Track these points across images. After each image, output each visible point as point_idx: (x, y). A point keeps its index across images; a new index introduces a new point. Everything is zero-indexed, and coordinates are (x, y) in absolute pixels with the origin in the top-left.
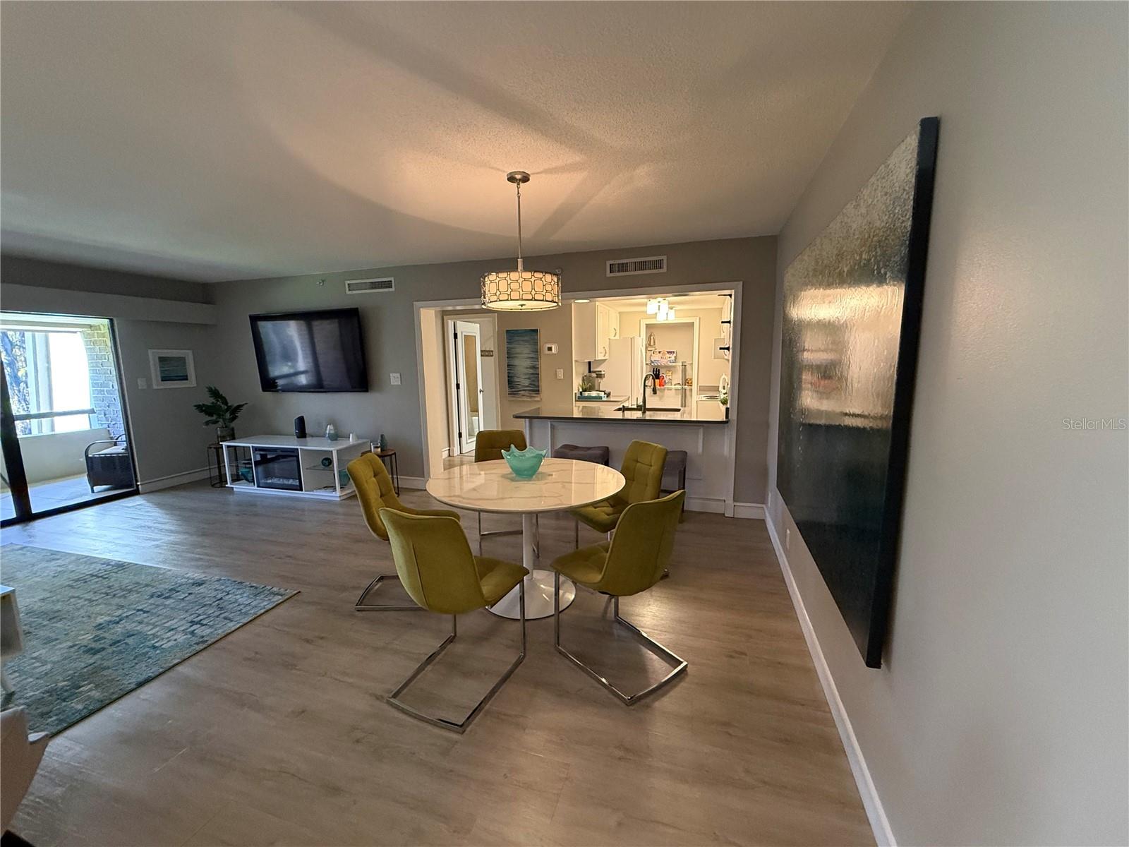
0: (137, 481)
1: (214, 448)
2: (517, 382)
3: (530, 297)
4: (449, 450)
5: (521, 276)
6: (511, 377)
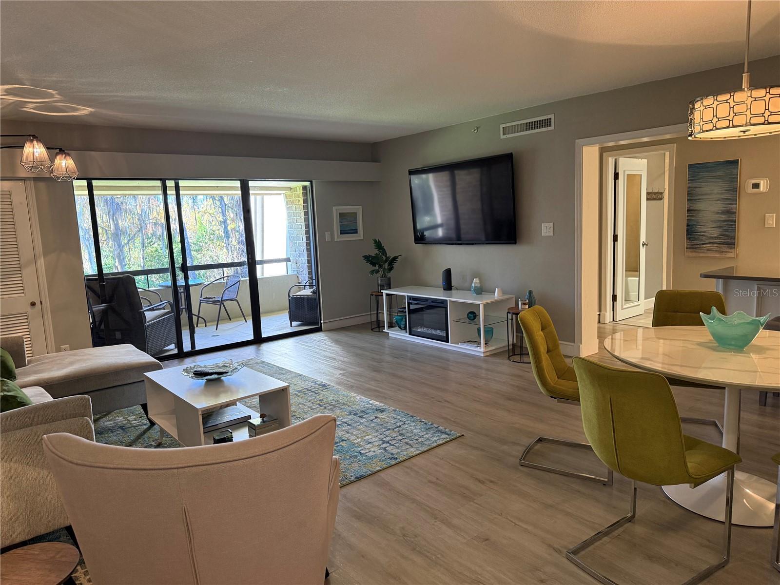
0: (321, 320)
1: (376, 295)
2: (701, 232)
3: (762, 120)
4: (599, 315)
5: (749, 95)
6: (692, 225)
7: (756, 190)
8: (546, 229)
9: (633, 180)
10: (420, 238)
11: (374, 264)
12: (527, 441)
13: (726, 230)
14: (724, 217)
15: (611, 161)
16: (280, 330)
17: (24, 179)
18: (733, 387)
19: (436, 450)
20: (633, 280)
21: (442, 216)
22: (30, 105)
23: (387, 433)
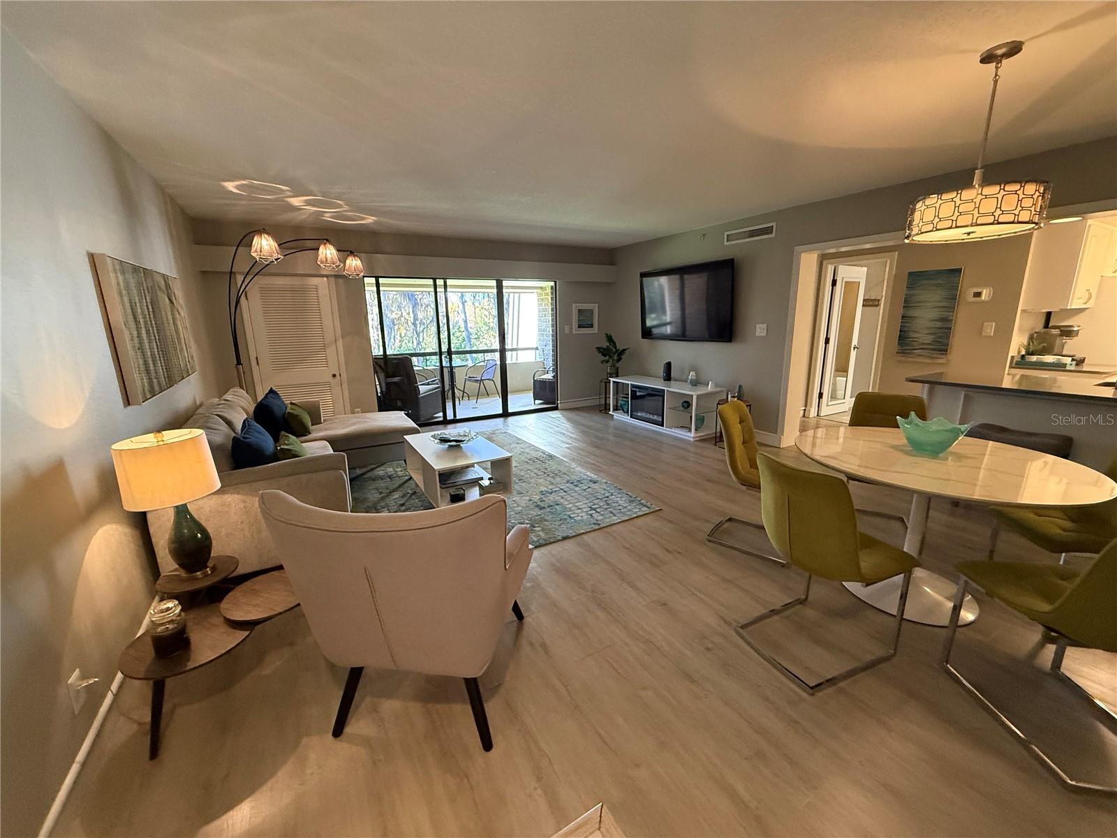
0: (558, 401)
1: (604, 382)
2: (913, 338)
3: (991, 219)
4: (805, 410)
5: (980, 192)
6: (904, 331)
7: (977, 299)
8: (760, 330)
9: (851, 287)
10: (647, 333)
11: (604, 355)
12: (717, 520)
13: (940, 337)
14: (939, 324)
15: (830, 268)
16: (525, 406)
17: (327, 276)
18: (921, 493)
19: (635, 520)
20: (841, 380)
21: (672, 315)
22: (327, 215)
23: (596, 501)
